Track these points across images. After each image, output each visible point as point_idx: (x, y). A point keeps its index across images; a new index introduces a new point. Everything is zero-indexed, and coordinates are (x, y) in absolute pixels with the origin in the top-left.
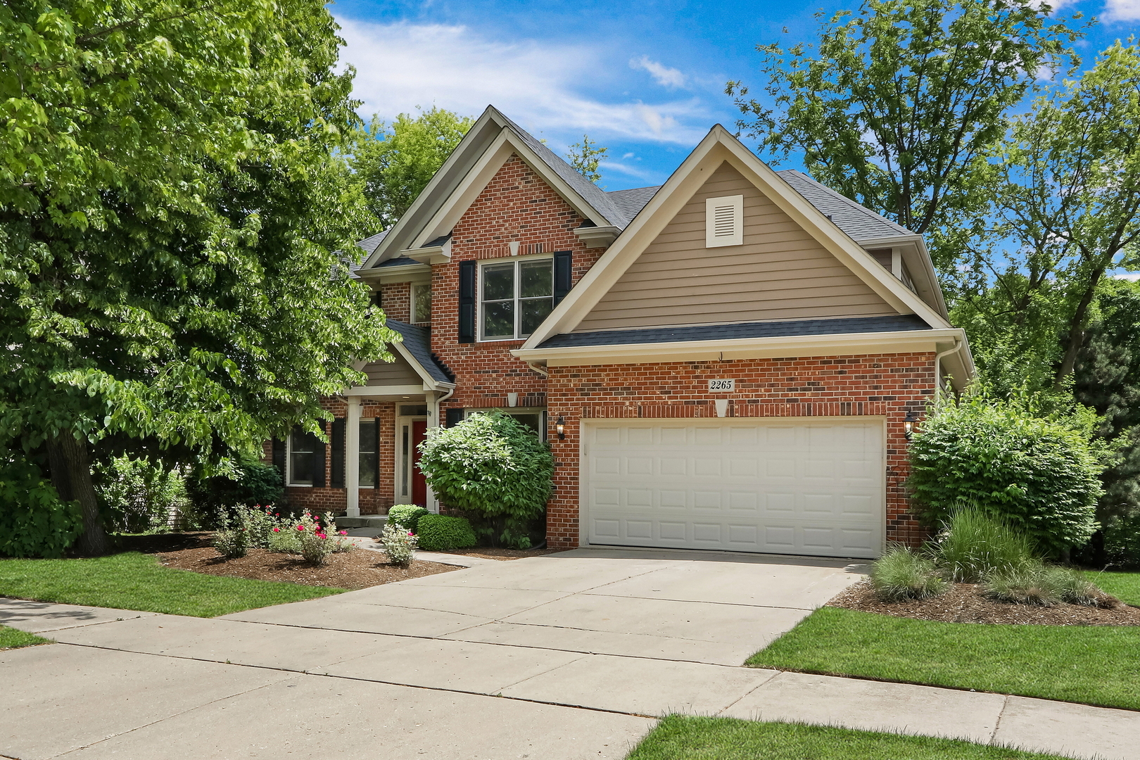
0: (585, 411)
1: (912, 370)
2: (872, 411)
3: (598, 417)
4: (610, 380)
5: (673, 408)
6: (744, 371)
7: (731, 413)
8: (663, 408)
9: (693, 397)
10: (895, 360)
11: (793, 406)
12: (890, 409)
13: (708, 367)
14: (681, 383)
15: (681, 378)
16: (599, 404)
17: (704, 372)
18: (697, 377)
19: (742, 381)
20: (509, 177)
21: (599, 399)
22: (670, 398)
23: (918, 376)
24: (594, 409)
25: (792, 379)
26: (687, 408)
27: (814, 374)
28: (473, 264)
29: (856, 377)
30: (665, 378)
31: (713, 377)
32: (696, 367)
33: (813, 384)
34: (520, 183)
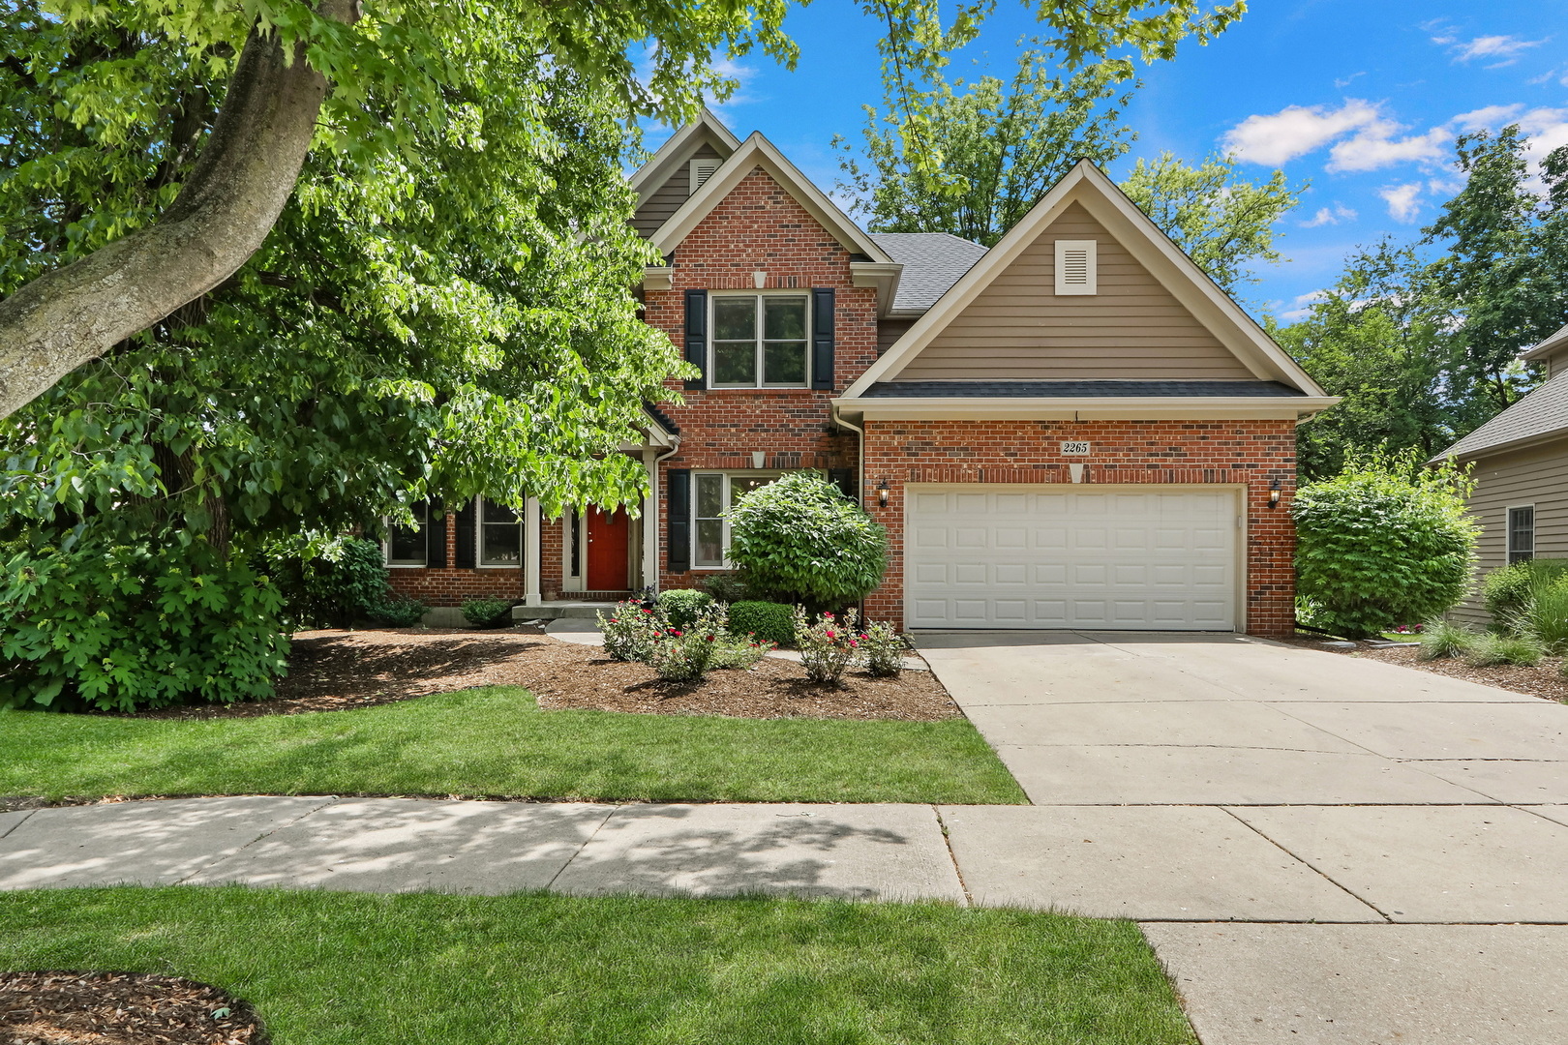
0: (912, 474)
1: (1274, 437)
2: (1235, 478)
3: (930, 481)
4: (943, 438)
5: (1020, 473)
6: (1100, 433)
7: (1087, 478)
8: (1009, 471)
9: (1043, 460)
10: (1258, 427)
11: (1154, 473)
12: (1253, 477)
13: (1060, 428)
14: (1028, 444)
15: (1029, 438)
16: (930, 466)
17: (1055, 432)
18: (1047, 438)
19: (1098, 444)
20: (752, 193)
21: (930, 460)
22: (1016, 461)
23: (1280, 443)
24: (924, 472)
25: (1152, 444)
26: (1037, 472)
27: (1175, 438)
28: (704, 293)
29: (1219, 443)
30: (1010, 438)
31: (1066, 439)
32: (1047, 427)
33: (1175, 449)
34: (766, 203)
